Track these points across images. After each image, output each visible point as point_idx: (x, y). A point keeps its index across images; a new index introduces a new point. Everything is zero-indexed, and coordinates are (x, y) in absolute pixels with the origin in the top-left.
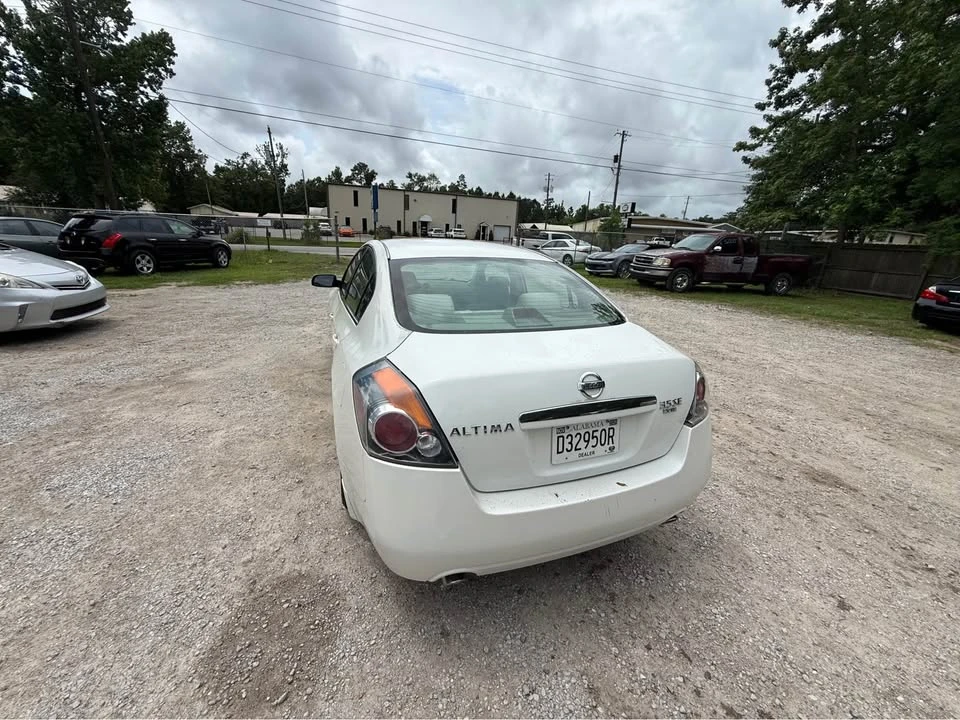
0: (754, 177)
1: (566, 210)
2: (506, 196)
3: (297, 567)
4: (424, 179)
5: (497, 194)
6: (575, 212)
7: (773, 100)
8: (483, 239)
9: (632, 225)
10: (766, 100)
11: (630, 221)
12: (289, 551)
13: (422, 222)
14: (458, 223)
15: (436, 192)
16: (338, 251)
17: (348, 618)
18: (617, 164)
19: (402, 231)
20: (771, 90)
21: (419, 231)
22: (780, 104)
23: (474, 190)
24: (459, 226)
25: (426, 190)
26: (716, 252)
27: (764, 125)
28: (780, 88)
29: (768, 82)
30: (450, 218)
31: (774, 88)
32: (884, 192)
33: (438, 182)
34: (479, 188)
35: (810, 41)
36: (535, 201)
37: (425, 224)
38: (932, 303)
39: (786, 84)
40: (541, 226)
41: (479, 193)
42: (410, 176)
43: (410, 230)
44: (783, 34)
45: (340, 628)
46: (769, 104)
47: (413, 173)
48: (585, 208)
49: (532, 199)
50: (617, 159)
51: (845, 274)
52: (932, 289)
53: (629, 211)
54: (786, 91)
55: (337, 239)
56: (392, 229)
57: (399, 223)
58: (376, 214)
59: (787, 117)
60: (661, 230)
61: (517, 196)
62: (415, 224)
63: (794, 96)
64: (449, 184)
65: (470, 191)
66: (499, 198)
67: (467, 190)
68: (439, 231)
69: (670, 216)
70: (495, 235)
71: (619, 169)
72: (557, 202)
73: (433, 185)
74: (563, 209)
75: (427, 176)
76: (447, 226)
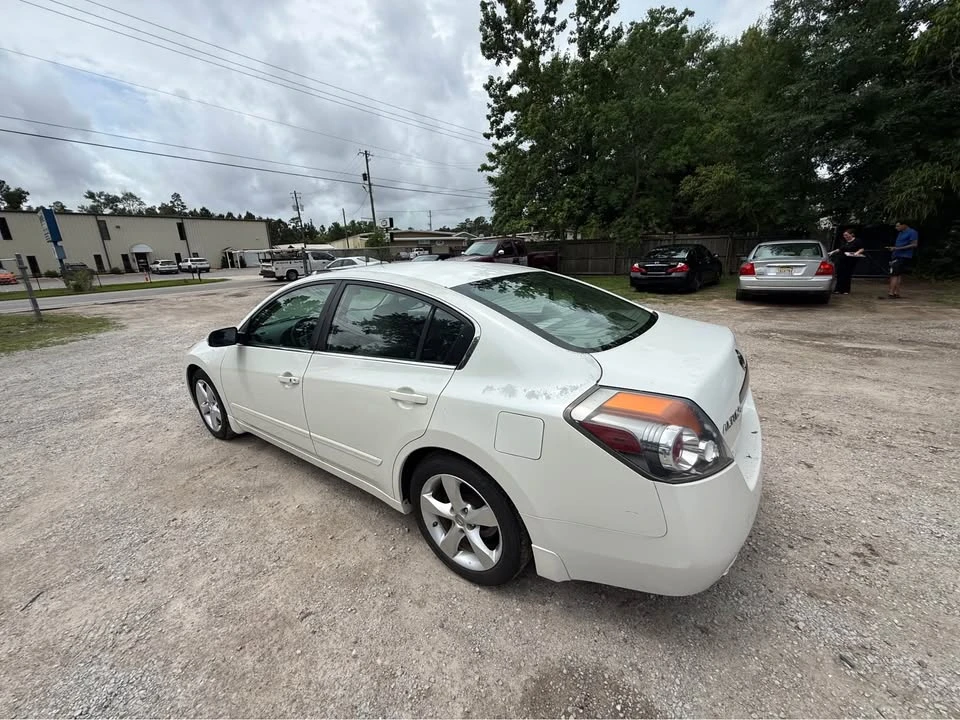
0: (495, 193)
1: (318, 229)
2: (243, 217)
3: (524, 677)
4: (115, 199)
5: (230, 214)
6: (327, 230)
7: (494, 132)
8: (233, 266)
9: (395, 239)
10: (490, 132)
11: (392, 235)
12: (492, 670)
13: (137, 254)
14: (193, 251)
15: (140, 214)
16: (35, 304)
17: (632, 680)
18: (367, 182)
19: (107, 268)
20: (492, 124)
21: (135, 265)
22: (500, 136)
23: (198, 211)
24: (196, 255)
25: (123, 213)
26: (500, 255)
27: (494, 152)
28: (498, 122)
29: (489, 117)
30: (180, 247)
31: (493, 122)
32: (582, 202)
33: (141, 203)
34: (203, 209)
35: (509, 89)
36: (280, 221)
37: (141, 256)
38: (639, 275)
39: (501, 120)
40: (298, 247)
41: (205, 215)
42: (91, 196)
43: (119, 264)
44: (491, 81)
45: (641, 694)
46: (492, 135)
47: (96, 190)
48: (336, 225)
49: (276, 219)
50: (365, 177)
51: (573, 262)
52: (636, 265)
53: (388, 225)
54: (501, 126)
55: (29, 286)
56: (90, 267)
57: (98, 258)
58: (60, 250)
59: (508, 145)
60: (417, 241)
61: (257, 216)
62: (125, 257)
63: (507, 129)
64: (158, 205)
65: (191, 213)
66: (234, 219)
67: (187, 211)
68: (168, 263)
69: (417, 229)
70: (246, 260)
71: (370, 185)
72: (305, 221)
73: (134, 207)
74: (313, 228)
75: (120, 196)
76: (178, 256)
